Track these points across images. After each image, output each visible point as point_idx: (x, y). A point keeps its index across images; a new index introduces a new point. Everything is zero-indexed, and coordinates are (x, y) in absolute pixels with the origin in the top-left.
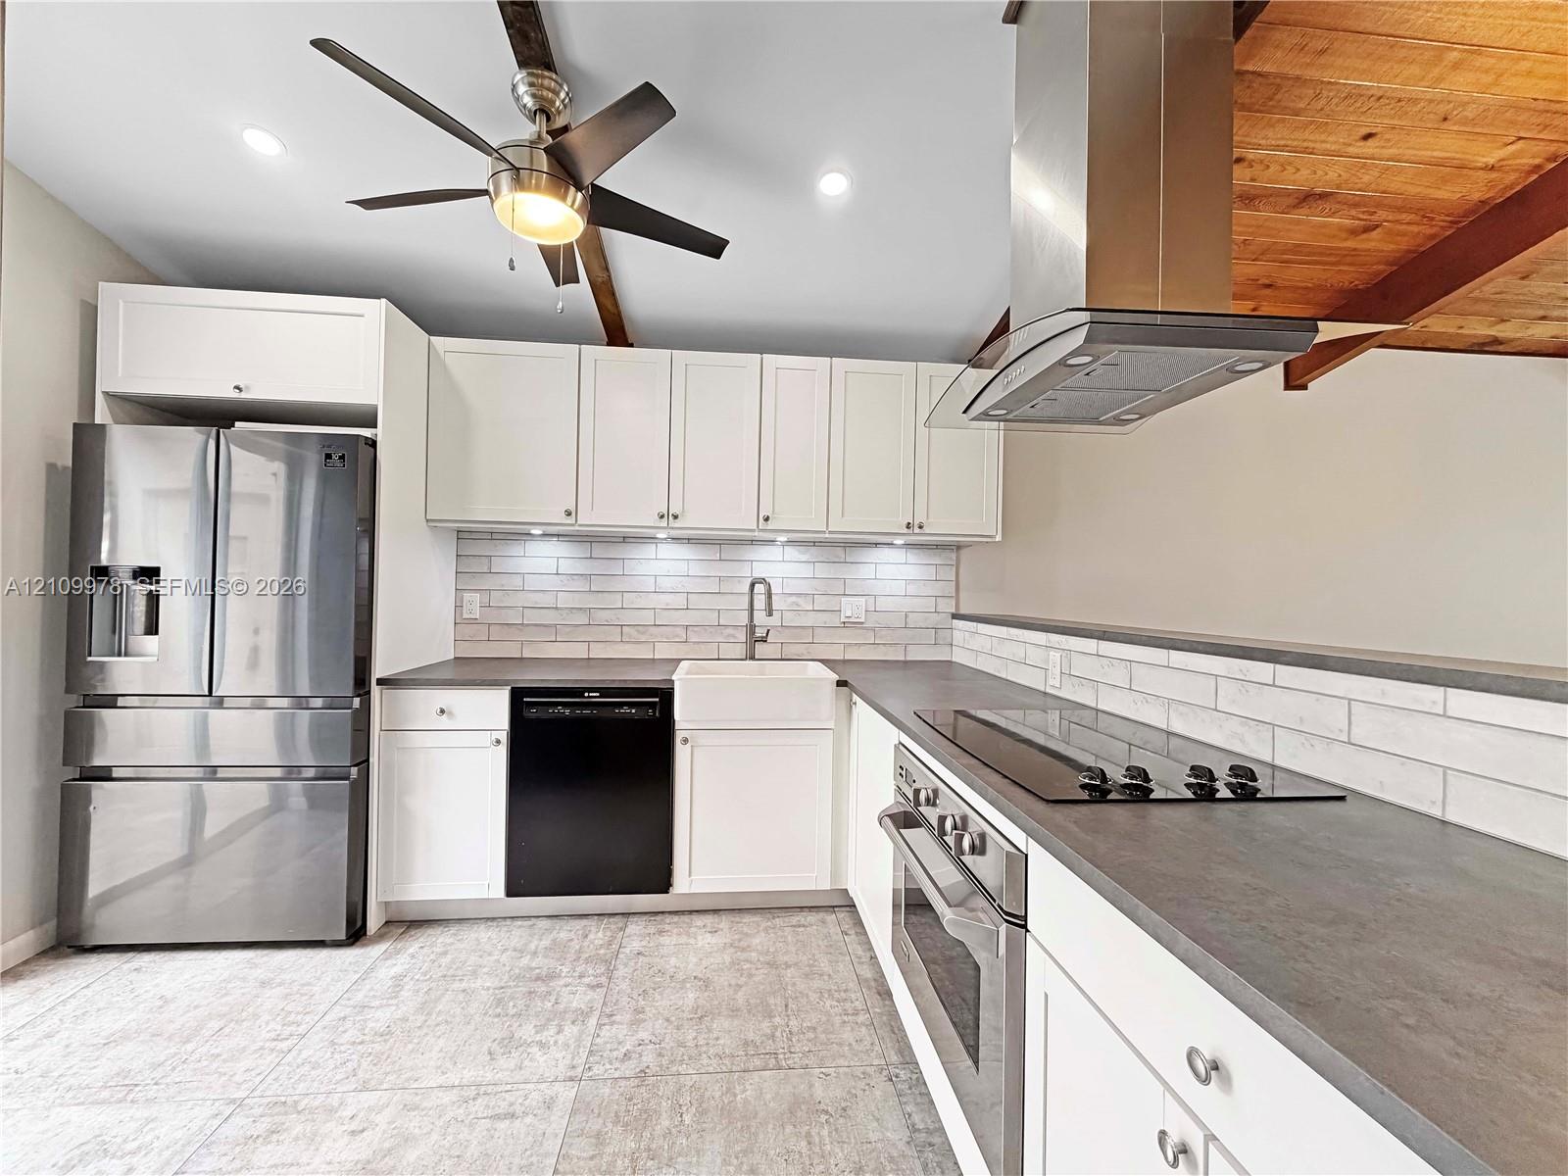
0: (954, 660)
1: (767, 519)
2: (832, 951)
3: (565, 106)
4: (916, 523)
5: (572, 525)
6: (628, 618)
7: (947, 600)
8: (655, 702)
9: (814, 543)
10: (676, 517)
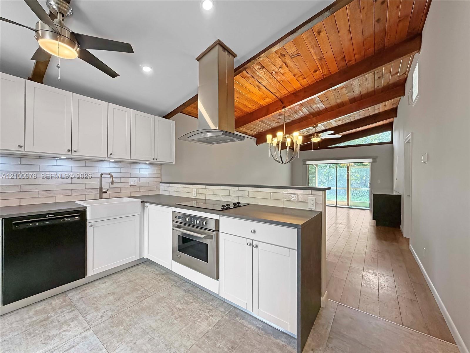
0: (161, 194)
1: (111, 154)
2: (145, 272)
3: (71, 15)
4: (155, 158)
5: (22, 151)
6: (40, 188)
7: (159, 178)
8: (79, 215)
9: (120, 162)
10: (75, 151)
